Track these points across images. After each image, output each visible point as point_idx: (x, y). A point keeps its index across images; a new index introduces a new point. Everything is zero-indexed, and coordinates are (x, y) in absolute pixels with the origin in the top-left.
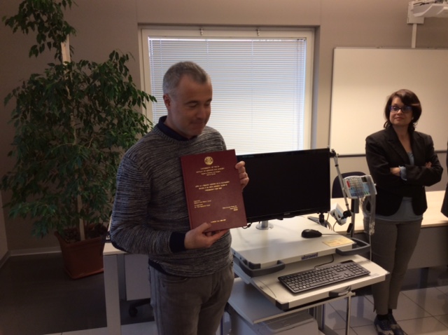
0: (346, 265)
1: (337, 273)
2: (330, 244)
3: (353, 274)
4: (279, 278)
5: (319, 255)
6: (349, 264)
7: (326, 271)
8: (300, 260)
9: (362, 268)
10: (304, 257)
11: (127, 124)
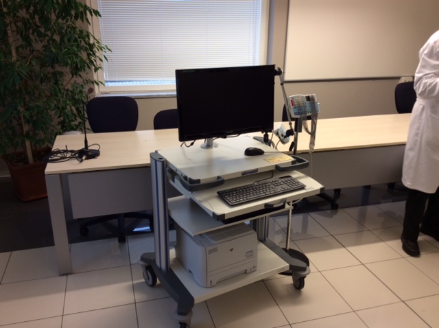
0: (283, 180)
1: (274, 187)
2: (271, 161)
3: (289, 188)
4: (218, 193)
5: (259, 171)
6: (286, 179)
7: (264, 186)
8: (240, 175)
9: (298, 183)
10: (244, 173)
11: (69, 40)
